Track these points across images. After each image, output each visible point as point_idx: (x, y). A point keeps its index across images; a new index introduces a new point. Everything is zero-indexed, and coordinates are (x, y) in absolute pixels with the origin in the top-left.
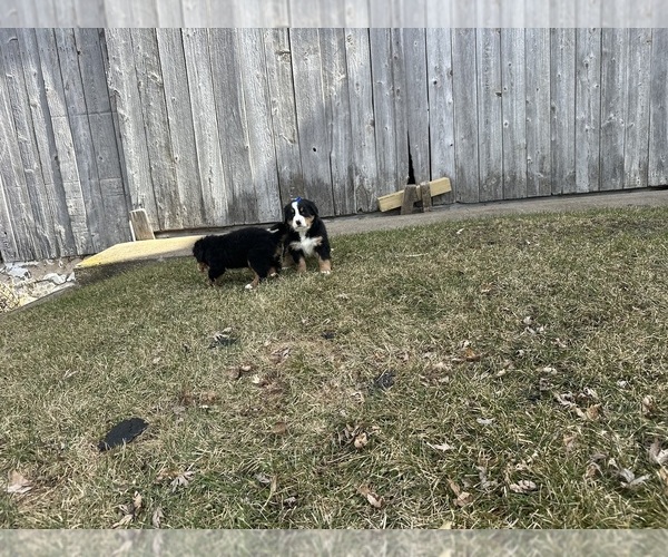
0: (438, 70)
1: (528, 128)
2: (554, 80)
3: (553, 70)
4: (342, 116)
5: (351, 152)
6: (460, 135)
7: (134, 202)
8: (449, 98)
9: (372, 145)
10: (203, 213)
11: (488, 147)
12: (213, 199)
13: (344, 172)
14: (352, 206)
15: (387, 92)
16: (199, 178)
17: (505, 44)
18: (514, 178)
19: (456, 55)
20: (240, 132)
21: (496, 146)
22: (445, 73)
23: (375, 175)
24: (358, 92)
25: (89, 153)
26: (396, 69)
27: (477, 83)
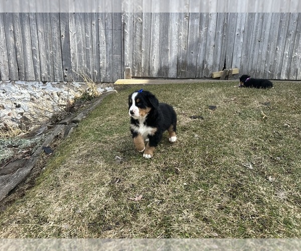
0: (239, 30)
1: (267, 54)
2: (279, 39)
3: (279, 35)
4: (203, 42)
5: (205, 55)
6: (244, 54)
7: (125, 65)
8: (242, 40)
9: (212, 54)
10: (149, 72)
11: (253, 60)
12: (153, 67)
13: (201, 62)
14: (202, 75)
15: (220, 36)
16: (149, 59)
17: (264, 23)
18: (260, 72)
19: (247, 26)
20: (167, 43)
21: (255, 59)
22: (242, 31)
23: (212, 64)
24: (211, 34)
25: (111, 45)
26: (225, 28)
27: (253, 36)
